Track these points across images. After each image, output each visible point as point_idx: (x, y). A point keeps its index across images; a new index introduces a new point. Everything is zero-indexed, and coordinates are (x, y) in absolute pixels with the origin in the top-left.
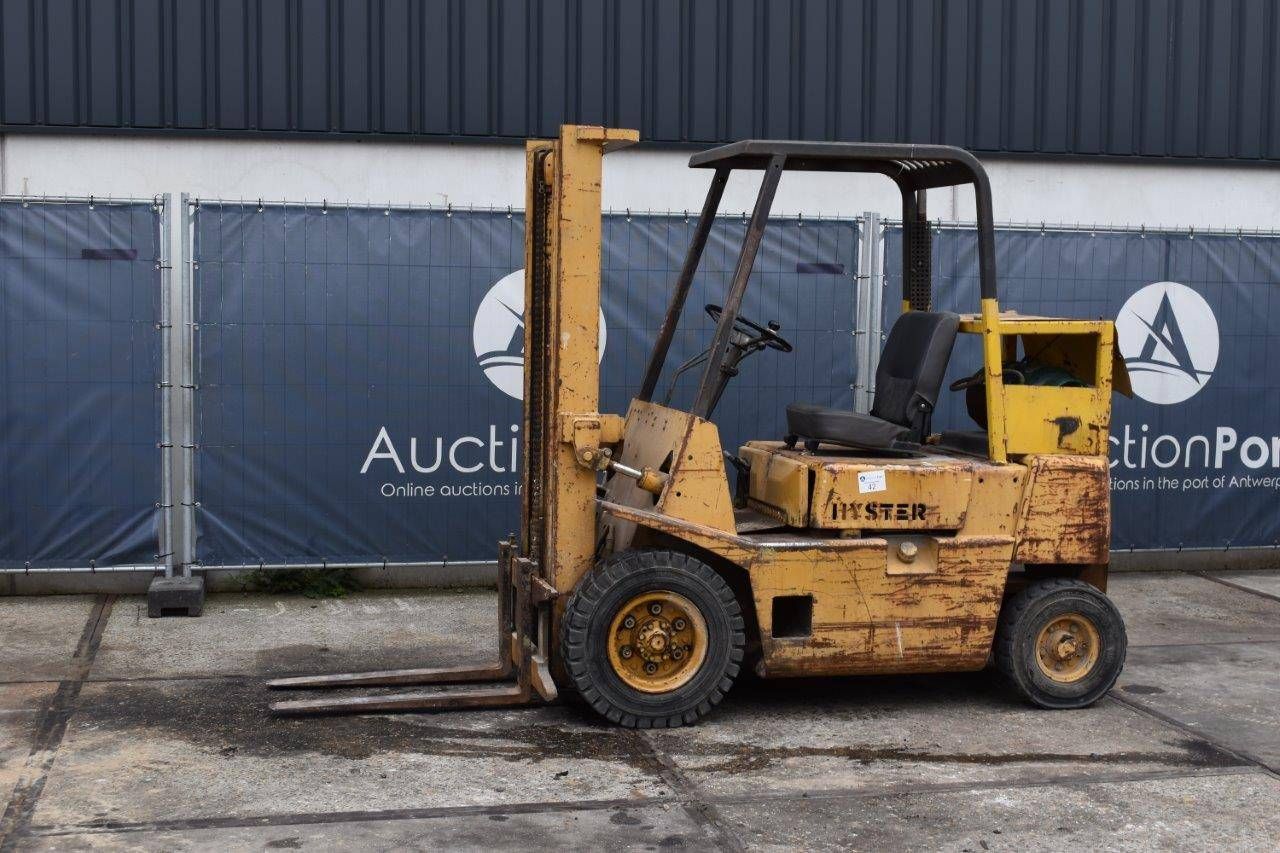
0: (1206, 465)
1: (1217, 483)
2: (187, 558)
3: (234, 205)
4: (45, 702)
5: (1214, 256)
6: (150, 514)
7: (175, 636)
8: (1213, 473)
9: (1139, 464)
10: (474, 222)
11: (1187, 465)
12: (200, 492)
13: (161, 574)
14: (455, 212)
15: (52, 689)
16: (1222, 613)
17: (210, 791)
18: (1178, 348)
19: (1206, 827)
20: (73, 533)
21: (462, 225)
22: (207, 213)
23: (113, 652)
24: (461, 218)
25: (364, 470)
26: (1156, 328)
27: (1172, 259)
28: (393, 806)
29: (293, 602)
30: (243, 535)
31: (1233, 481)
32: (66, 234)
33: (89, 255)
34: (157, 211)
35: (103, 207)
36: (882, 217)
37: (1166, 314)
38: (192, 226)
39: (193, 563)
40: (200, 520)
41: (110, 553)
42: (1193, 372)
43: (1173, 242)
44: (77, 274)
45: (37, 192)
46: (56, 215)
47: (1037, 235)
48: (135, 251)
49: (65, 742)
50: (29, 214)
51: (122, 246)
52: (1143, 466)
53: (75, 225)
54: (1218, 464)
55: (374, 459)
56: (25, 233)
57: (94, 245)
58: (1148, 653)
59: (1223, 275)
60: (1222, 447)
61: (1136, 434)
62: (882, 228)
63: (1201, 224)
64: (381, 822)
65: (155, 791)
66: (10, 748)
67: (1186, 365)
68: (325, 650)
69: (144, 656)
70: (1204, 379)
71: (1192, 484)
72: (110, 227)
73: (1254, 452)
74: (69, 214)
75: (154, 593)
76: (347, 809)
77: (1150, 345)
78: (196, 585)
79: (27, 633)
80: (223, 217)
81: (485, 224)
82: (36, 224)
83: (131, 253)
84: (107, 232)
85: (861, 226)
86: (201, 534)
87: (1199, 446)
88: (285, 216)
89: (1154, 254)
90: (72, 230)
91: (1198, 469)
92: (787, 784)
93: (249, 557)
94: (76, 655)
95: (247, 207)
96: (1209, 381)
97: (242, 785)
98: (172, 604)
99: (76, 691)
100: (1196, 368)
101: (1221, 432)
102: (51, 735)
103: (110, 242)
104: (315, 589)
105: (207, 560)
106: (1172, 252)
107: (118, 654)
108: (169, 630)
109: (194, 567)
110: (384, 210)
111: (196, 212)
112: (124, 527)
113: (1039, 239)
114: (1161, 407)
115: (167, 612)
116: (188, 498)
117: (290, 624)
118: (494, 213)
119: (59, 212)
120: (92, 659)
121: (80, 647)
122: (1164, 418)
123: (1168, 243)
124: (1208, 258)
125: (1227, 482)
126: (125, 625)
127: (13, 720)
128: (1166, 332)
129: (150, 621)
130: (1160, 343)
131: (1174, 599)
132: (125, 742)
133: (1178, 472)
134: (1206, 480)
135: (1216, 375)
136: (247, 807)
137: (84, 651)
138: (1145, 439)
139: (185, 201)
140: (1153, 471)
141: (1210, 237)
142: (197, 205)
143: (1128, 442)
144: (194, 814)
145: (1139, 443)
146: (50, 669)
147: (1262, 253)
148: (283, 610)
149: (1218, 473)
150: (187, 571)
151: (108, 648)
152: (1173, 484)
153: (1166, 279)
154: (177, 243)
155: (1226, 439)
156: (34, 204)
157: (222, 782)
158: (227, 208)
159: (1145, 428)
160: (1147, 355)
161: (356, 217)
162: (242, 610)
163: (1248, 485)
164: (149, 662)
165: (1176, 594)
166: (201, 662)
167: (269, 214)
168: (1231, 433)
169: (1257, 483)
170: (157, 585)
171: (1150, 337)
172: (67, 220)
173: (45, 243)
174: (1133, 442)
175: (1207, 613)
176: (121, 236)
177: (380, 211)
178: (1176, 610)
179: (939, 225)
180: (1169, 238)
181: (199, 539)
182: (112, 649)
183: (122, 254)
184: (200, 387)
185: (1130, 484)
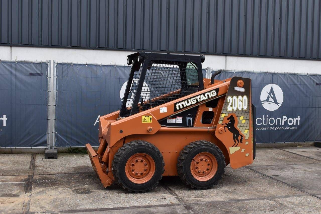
0: (280, 124)
1: (283, 128)
2: (53, 145)
3: (66, 64)
4: (26, 180)
5: (282, 78)
6: (45, 135)
7: (52, 163)
8: (282, 126)
9: (266, 124)
10: (121, 68)
11: (276, 124)
12: (57, 130)
13: (47, 149)
14: (116, 66)
15: (26, 177)
16: (286, 157)
17: (71, 203)
18: (274, 98)
19: (303, 209)
20: (27, 139)
21: (118, 69)
22: (60, 65)
23: (39, 168)
24: (118, 67)
25: (95, 125)
26: (270, 94)
27: (273, 79)
28: (116, 206)
29: (78, 155)
30: (66, 140)
31: (286, 128)
32: (26, 70)
33: (31, 74)
34: (48, 64)
35: (35, 63)
36: (211, 68)
37: (272, 91)
38: (56, 68)
39: (55, 146)
40: (57, 136)
41: (36, 144)
42: (277, 104)
43: (274, 75)
44: (28, 79)
45: (19, 59)
46: (24, 65)
47: (244, 73)
48: (42, 74)
49: (33, 191)
50: (17, 65)
51: (39, 72)
52: (267, 124)
53: (28, 67)
54: (283, 124)
55: (97, 122)
56: (16, 69)
57: (32, 72)
58: (274, 167)
59: (284, 82)
60: (284, 120)
61: (265, 117)
62: (211, 71)
63: (280, 71)
64: (114, 210)
65: (57, 203)
66: (20, 192)
67: (276, 102)
68: (88, 167)
69: (46, 168)
70: (280, 105)
71: (277, 128)
72: (36, 68)
73: (291, 121)
74: (27, 65)
75: (46, 153)
76: (105, 207)
77: (268, 98)
78: (56, 151)
79: (17, 163)
80: (63, 66)
81: (123, 69)
82: (19, 67)
83: (41, 74)
84: (36, 69)
85: (207, 70)
86: (57, 139)
87: (279, 120)
88: (78, 66)
89: (269, 78)
90: (27, 69)
91: (279, 125)
92: (205, 200)
93: (67, 145)
94: (30, 168)
95: (69, 64)
96: (281, 106)
97: (78, 201)
98: (51, 156)
99: (33, 177)
100: (278, 103)
101: (284, 117)
102: (29, 188)
103: (36, 71)
104: (83, 152)
105: (58, 145)
106: (273, 77)
107: (40, 168)
108: (50, 162)
109: (55, 147)
110: (100, 65)
111: (57, 65)
112: (39, 138)
113: (245, 74)
114: (271, 112)
115: (49, 158)
116: (54, 131)
117: (79, 161)
118: (125, 66)
119: (24, 64)
120: (34, 169)
121: (30, 166)
122: (271, 114)
123: (273, 75)
124: (281, 78)
125: (285, 128)
126: (40, 161)
127: (19, 185)
128: (272, 95)
129: (45, 160)
130: (271, 98)
131: (275, 154)
132: (47, 190)
133: (274, 126)
134: (280, 128)
135: (282, 105)
136: (81, 207)
137: (32, 167)
138: (267, 119)
139: (54, 62)
140: (269, 126)
141: (281, 74)
142: (57, 63)
143: (264, 119)
144: (68, 209)
145: (266, 119)
146: (25, 172)
147: (292, 78)
148: (76, 157)
149: (283, 126)
150: (53, 148)
151: (37, 167)
152: (273, 129)
153: (272, 83)
154: (52, 72)
155: (285, 119)
156: (18, 63)
157: (73, 200)
158: (64, 64)
159: (267, 116)
160: (267, 100)
161: (94, 67)
162: (66, 157)
163: (289, 129)
164: (48, 170)
165: (275, 153)
166: (60, 170)
167: (74, 66)
168: (286, 117)
169: (291, 128)
170: (47, 151)
171: (268, 96)
172: (26, 66)
173: (21, 72)
174: (265, 119)
175: (283, 157)
176: (39, 70)
177: (99, 65)
178: (276, 157)
179: (224, 70)
180: (273, 74)
181: (56, 141)
182: (38, 167)
183: (39, 74)
184: (57, 106)
185: (264, 128)
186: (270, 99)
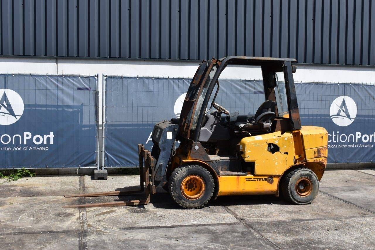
0: (353, 141)
1: (356, 146)
2: (103, 165)
6: (93, 154)
9: (337, 141)
10: (174, 81)
11: (349, 141)
12: (106, 148)
13: (96, 169)
18: (347, 112)
20: (75, 158)
22: (109, 79)
24: (171, 80)
25: (147, 143)
26: (341, 107)
27: (346, 90)
29: (129, 176)
30: (117, 159)
31: (360, 146)
34: (96, 78)
37: (344, 104)
38: (105, 82)
40: (106, 155)
41: (84, 164)
43: (346, 86)
44: (76, 94)
54: (356, 141)
55: (149, 140)
59: (358, 94)
61: (336, 134)
67: (348, 116)
70: (353, 120)
71: (350, 146)
73: (366, 138)
77: (339, 112)
81: (177, 81)
83: (89, 89)
84: (84, 84)
86: (106, 159)
87: (351, 137)
88: (128, 80)
89: (341, 89)
91: (351, 143)
93: (118, 164)
95: (119, 77)
96: (354, 121)
100: (351, 117)
101: (357, 133)
105: (107, 165)
110: (152, 78)
112: (87, 157)
113: (313, 85)
116: (103, 150)
118: (180, 79)
122: (343, 130)
124: (355, 90)
128: (343, 108)
130: (342, 111)
133: (346, 143)
134: (354, 145)
135: (356, 119)
138: (338, 135)
139: (103, 76)
140: (340, 143)
141: (355, 85)
142: (106, 77)
143: (334, 136)
147: (368, 89)
148: (127, 178)
149: (357, 144)
150: (103, 168)
152: (345, 146)
153: (344, 95)
155: (358, 135)
158: (114, 78)
159: (338, 132)
160: (339, 114)
161: (146, 79)
162: (117, 178)
167: (124, 79)
168: (360, 133)
169: (366, 146)
171: (339, 110)
176: (87, 84)
184: (106, 122)
185: (334, 146)
186: (342, 113)
